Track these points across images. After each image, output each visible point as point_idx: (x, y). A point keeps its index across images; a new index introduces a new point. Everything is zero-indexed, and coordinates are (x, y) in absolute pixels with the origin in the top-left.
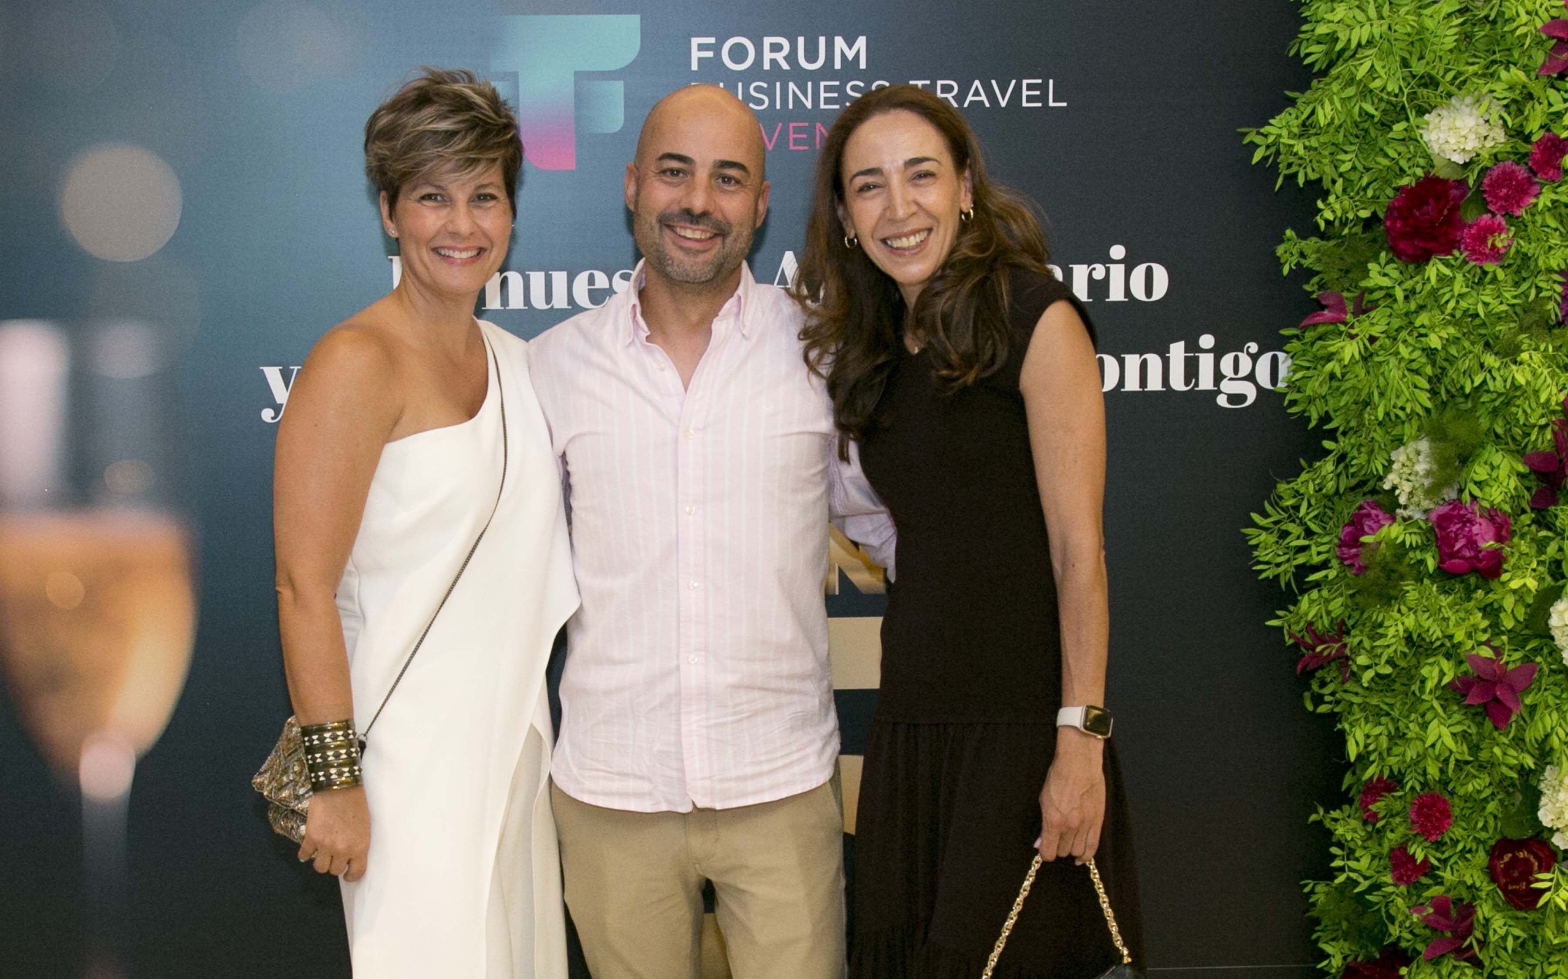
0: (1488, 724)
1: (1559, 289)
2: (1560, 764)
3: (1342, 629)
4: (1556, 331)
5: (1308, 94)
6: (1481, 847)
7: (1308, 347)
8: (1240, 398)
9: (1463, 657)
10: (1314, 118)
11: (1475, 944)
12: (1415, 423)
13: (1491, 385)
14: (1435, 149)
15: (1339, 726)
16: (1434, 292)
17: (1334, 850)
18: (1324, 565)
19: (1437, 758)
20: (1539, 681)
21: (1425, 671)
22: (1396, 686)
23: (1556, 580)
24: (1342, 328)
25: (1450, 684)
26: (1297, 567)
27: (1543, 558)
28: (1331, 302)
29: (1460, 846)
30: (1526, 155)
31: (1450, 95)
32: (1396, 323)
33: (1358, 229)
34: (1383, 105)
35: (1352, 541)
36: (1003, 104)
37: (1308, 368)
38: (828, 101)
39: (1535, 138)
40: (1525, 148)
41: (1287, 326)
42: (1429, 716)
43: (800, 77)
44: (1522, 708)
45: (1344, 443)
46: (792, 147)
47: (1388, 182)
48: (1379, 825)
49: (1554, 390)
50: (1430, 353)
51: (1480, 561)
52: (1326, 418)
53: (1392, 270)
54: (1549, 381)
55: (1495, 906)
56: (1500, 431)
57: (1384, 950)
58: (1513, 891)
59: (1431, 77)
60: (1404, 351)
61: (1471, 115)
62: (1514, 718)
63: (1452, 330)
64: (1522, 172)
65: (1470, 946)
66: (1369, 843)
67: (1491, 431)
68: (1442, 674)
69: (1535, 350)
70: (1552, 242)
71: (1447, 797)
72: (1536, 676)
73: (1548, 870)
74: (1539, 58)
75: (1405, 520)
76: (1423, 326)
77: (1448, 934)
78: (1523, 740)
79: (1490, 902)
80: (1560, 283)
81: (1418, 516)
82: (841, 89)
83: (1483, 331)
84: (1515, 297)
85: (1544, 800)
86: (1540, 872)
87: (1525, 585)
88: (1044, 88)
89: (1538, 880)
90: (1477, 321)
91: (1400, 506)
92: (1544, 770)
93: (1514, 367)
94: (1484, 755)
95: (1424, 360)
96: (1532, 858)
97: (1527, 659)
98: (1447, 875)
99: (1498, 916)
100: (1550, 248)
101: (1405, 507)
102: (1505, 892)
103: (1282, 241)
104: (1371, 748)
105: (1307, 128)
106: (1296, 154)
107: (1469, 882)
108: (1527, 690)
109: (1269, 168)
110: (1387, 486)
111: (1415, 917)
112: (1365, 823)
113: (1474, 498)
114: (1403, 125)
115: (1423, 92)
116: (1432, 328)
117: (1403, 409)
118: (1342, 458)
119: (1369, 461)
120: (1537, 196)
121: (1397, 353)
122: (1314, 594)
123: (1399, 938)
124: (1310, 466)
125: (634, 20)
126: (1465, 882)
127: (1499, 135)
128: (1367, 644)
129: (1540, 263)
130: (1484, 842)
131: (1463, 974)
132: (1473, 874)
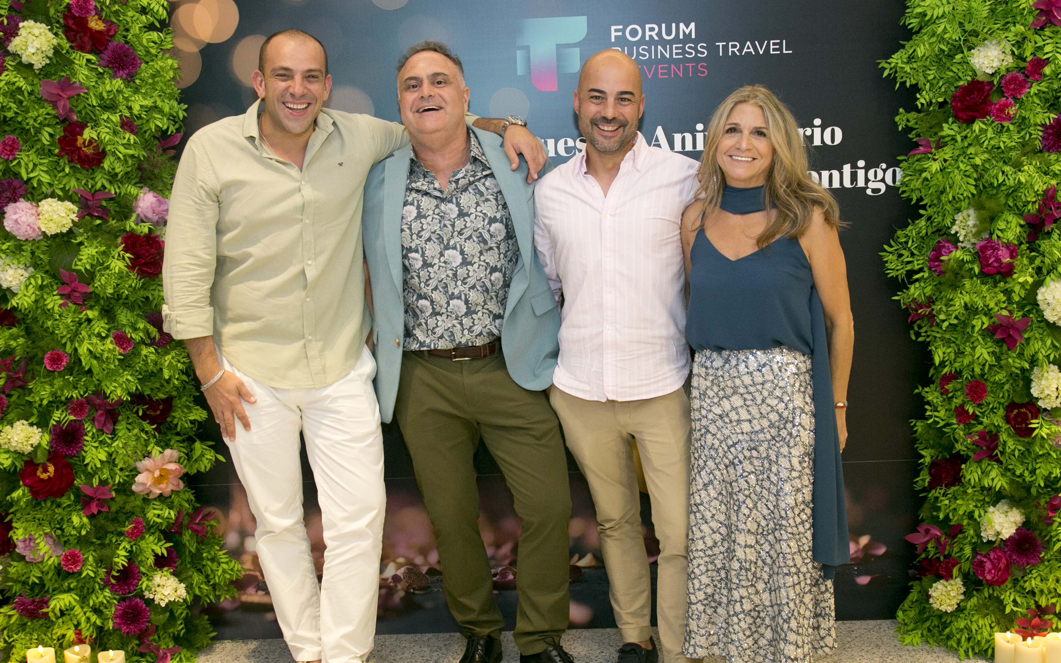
0: (1005, 347)
1: (1041, 133)
2: (1042, 367)
3: (931, 301)
4: (1039, 155)
5: (911, 42)
6: (1001, 406)
7: (911, 165)
8: (878, 190)
9: (992, 315)
10: (915, 53)
11: (999, 453)
12: (967, 201)
13: (1007, 182)
14: (977, 66)
15: (930, 348)
16: (977, 137)
17: (927, 407)
18: (921, 270)
19: (980, 364)
20: (1032, 326)
21: (973, 322)
22: (958, 328)
23: (1040, 277)
24: (930, 156)
25: (987, 329)
26: (907, 271)
27: (1033, 266)
28: (923, 143)
29: (991, 406)
30: (1023, 68)
31: (984, 40)
32: (957, 153)
33: (937, 108)
34: (950, 46)
35: (936, 258)
36: (761, 52)
37: (911, 175)
38: (677, 54)
39: (1028, 60)
40: (1023, 65)
41: (900, 155)
42: (976, 344)
43: (664, 43)
44: (1023, 339)
45: (930, 211)
46: (660, 77)
47: (952, 84)
48: (950, 395)
49: (1041, 184)
50: (975, 167)
51: (1003, 268)
52: (921, 199)
53: (955, 127)
54: (1038, 180)
55: (1009, 435)
56: (1011, 204)
57: (951, 455)
58: (1018, 428)
59: (975, 31)
60: (962, 166)
61: (995, 49)
62: (1018, 344)
63: (986, 156)
64: (1021, 76)
65: (997, 454)
66: (944, 403)
67: (1006, 204)
68: (983, 323)
69: (1030, 164)
70: (1037, 110)
71: (984, 382)
72: (1030, 324)
73: (1036, 418)
74: (1031, 19)
75: (963, 248)
76: (971, 154)
77: (985, 448)
78: (1023, 355)
79: (1006, 433)
80: (1041, 131)
81: (969, 246)
82: (683, 48)
83: (1002, 156)
84: (1018, 138)
85: (1033, 384)
86: (1033, 419)
87: (1025, 280)
88: (780, 44)
89: (1032, 423)
90: (1000, 151)
91: (959, 242)
92: (1034, 369)
93: (1019, 173)
95: (972, 170)
96: (1028, 413)
97: (1024, 316)
98: (985, 420)
99: (1010, 440)
100: (1036, 113)
101: (962, 242)
102: (1014, 428)
103: (898, 114)
104: (946, 359)
105: (911, 59)
106: (905, 72)
107: (996, 424)
108: (1025, 331)
109: (892, 80)
110: (953, 232)
111: (969, 441)
112: (942, 394)
113: (998, 237)
114: (961, 55)
115: (970, 39)
116: (976, 154)
117: (962, 194)
118: (929, 218)
119: (943, 220)
120: (1029, 88)
121: (958, 167)
122: (917, 285)
123: (960, 450)
124: (913, 222)
125: (584, 18)
126: (994, 425)
127: (1010, 59)
128: (944, 309)
129: (1031, 121)
130: (1003, 404)
131: (993, 467)
132: (998, 419)
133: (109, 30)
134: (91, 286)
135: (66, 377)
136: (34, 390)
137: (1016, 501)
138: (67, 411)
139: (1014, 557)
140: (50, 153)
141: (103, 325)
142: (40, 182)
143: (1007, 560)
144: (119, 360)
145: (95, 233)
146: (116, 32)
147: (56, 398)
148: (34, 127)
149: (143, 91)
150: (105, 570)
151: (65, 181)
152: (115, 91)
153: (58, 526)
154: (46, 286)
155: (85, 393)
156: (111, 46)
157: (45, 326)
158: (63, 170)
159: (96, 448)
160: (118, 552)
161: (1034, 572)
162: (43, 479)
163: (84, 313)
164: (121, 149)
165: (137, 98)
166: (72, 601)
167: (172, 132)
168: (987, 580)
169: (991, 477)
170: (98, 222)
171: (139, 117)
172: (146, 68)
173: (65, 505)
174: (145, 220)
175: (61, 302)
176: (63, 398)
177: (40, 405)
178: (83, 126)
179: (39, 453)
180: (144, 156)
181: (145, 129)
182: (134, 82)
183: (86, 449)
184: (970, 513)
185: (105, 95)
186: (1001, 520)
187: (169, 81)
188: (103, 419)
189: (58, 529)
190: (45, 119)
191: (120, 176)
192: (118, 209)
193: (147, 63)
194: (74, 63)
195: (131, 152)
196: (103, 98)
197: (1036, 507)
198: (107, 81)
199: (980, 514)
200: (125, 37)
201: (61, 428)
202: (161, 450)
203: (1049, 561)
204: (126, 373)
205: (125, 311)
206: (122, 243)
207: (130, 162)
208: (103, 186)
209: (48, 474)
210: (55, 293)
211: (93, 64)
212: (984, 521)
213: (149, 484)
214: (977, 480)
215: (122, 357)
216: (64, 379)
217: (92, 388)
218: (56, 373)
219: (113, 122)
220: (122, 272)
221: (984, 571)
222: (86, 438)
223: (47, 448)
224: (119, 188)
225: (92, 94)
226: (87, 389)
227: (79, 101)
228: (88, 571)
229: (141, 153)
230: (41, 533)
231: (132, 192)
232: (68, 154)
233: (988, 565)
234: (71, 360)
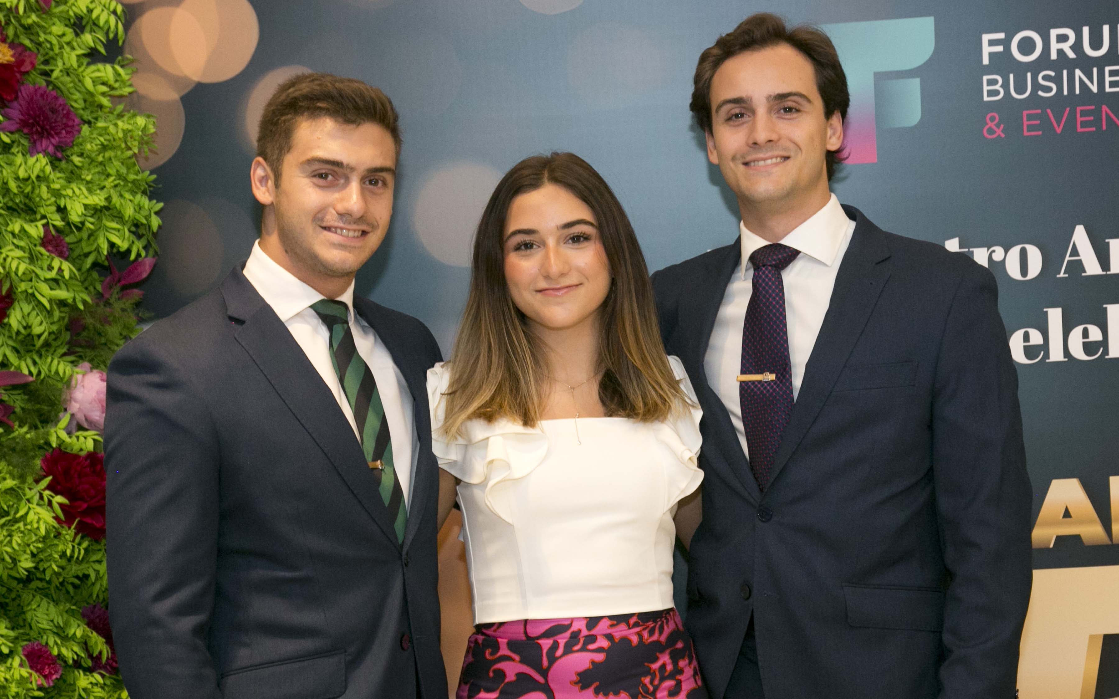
38: (1112, 84)
43: (1086, 64)
46: (1080, 129)
125: (929, 21)
133: (19, 63)
141: (5, 632)
146: (31, 66)
149: (88, 178)
152: (33, 178)
156: (24, 92)
164: (45, 288)
165: (77, 191)
167: (139, 255)
171: (79, 228)
172: (91, 133)
174: (86, 425)
180: (84, 302)
181: (86, 250)
182: (68, 160)
185: (13, 185)
187: (133, 158)
191: (39, 341)
192: (30, 406)
193: (92, 124)
195: (62, 294)
196: (10, 191)
198: (19, 159)
200: (47, 74)
205: (44, 603)
206: (45, 474)
207: (57, 314)
208: (5, 362)
219: (30, 237)
224: (35, 363)
229: (80, 297)
231: (61, 372)
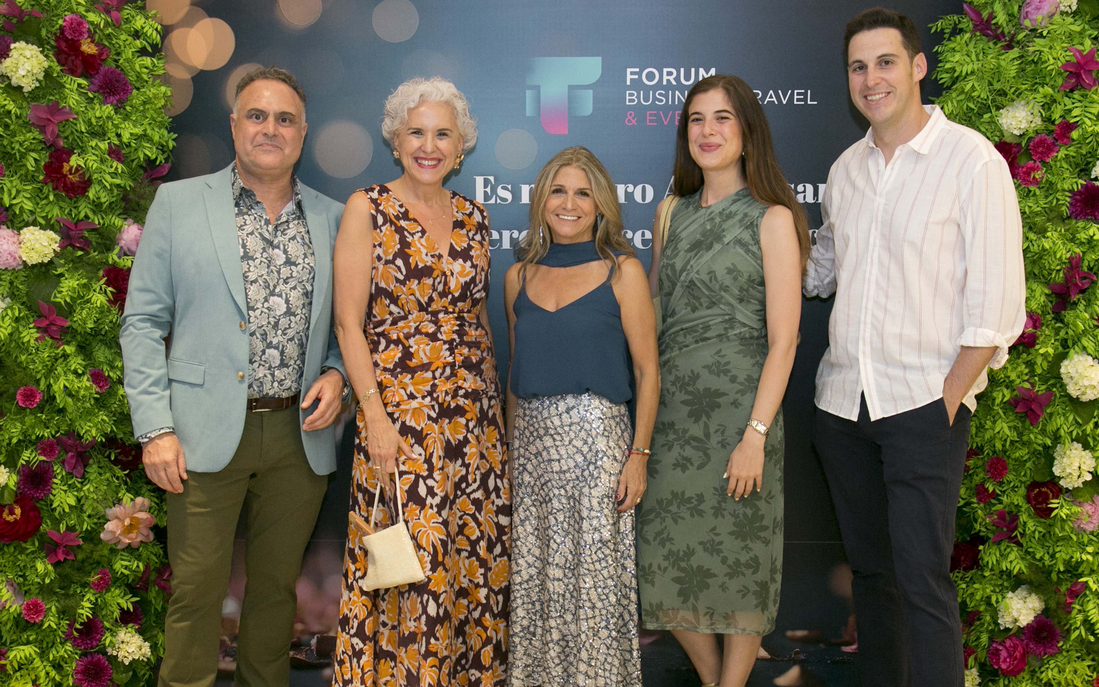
0: (1028, 423)
1: (1068, 199)
2: (1064, 444)
4: (1067, 221)
5: (940, 99)
6: (1023, 485)
9: (1015, 387)
11: (1018, 535)
13: (1031, 248)
14: (1005, 127)
19: (1001, 439)
20: (1054, 401)
21: (995, 394)
23: (1064, 348)
25: (1008, 402)
27: (1058, 337)
29: (1012, 485)
30: (1052, 131)
31: (1013, 100)
34: (979, 105)
36: (784, 102)
39: (1057, 123)
40: (1052, 127)
42: (997, 418)
44: (1045, 414)
48: (971, 472)
49: (1064, 252)
51: (1025, 338)
54: (1061, 247)
55: (1029, 515)
56: (1036, 272)
57: (970, 535)
58: (1039, 508)
59: (1004, 91)
61: (1024, 110)
62: (1041, 419)
64: (1050, 139)
65: (1016, 536)
68: (1004, 396)
69: (1056, 231)
70: (1065, 176)
71: (1005, 459)
72: (1053, 398)
73: (1057, 498)
74: (1060, 81)
77: (1005, 529)
78: (1045, 430)
79: (1026, 513)
80: (1069, 197)
84: (1045, 204)
85: (1056, 462)
86: (1053, 499)
87: (1047, 352)
88: (805, 94)
89: (1052, 503)
92: (1056, 446)
93: (1043, 239)
94: (1025, 438)
96: (1049, 492)
97: (1048, 389)
98: (1004, 499)
99: (1030, 521)
100: (1064, 179)
102: (1035, 509)
107: (1016, 503)
108: (1048, 405)
111: (988, 520)
114: (989, 115)
115: (998, 99)
120: (1057, 152)
123: (980, 531)
125: (599, 60)
126: (1014, 504)
127: (1038, 121)
129: (1059, 186)
130: (1024, 483)
131: (1012, 550)
132: (1018, 499)
133: (101, 54)
134: (69, 320)
135: (39, 415)
136: (3, 427)
137: (1035, 587)
138: (36, 451)
139: (1032, 646)
140: (34, 179)
141: (80, 362)
142: (22, 209)
143: (1023, 648)
144: (95, 398)
145: (76, 264)
146: (108, 56)
147: (25, 437)
148: (19, 151)
149: (134, 119)
150: (67, 622)
151: (47, 209)
152: (104, 117)
153: (20, 573)
154: (23, 318)
155: (57, 432)
156: (103, 69)
157: (19, 361)
158: (47, 197)
159: (65, 491)
160: (83, 603)
161: (1051, 662)
162: (8, 522)
163: (62, 348)
164: (108, 177)
165: (127, 126)
166: (33, 653)
167: (161, 162)
168: (1002, 670)
169: (1009, 560)
170: (80, 253)
171: (129, 145)
172: (137, 94)
173: (29, 551)
174: (128, 253)
175: (37, 335)
176: (34, 437)
177: (9, 444)
178: (70, 153)
179: (6, 494)
180: (130, 186)
181: (133, 158)
182: (125, 109)
183: (54, 492)
184: (987, 597)
185: (94, 121)
186: (1019, 606)
187: (160, 108)
188: (74, 461)
189: (20, 576)
190: (31, 143)
191: (105, 206)
192: (100, 241)
193: (138, 89)
194: (64, 87)
195: (118, 181)
196: (92, 123)
197: (1056, 593)
198: (97, 106)
199: (997, 599)
200: (116, 61)
201: (30, 469)
202: (132, 497)
203: (1068, 651)
204: (101, 413)
205: (103, 348)
206: (103, 276)
207: (115, 192)
208: (87, 217)
209: (14, 516)
210: (31, 326)
211: (83, 88)
212: (1001, 606)
213: (119, 532)
214: (995, 563)
215: (98, 396)
216: (36, 417)
217: (64, 428)
218: (28, 410)
219: (101, 149)
220: (103, 307)
221: (999, 659)
222: (55, 481)
223: (15, 489)
224: (103, 218)
225: (81, 120)
226: (59, 428)
227: (67, 126)
228: (51, 621)
229: (128, 183)
230: (4, 579)
231: (116, 224)
232: (52, 181)
233: (1004, 654)
234: (44, 397)
